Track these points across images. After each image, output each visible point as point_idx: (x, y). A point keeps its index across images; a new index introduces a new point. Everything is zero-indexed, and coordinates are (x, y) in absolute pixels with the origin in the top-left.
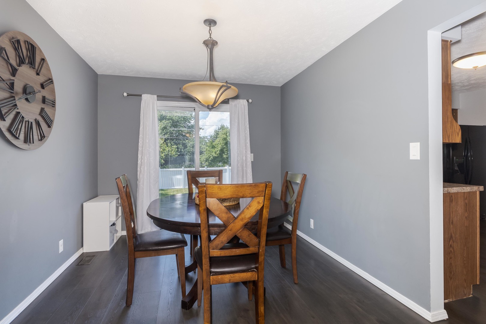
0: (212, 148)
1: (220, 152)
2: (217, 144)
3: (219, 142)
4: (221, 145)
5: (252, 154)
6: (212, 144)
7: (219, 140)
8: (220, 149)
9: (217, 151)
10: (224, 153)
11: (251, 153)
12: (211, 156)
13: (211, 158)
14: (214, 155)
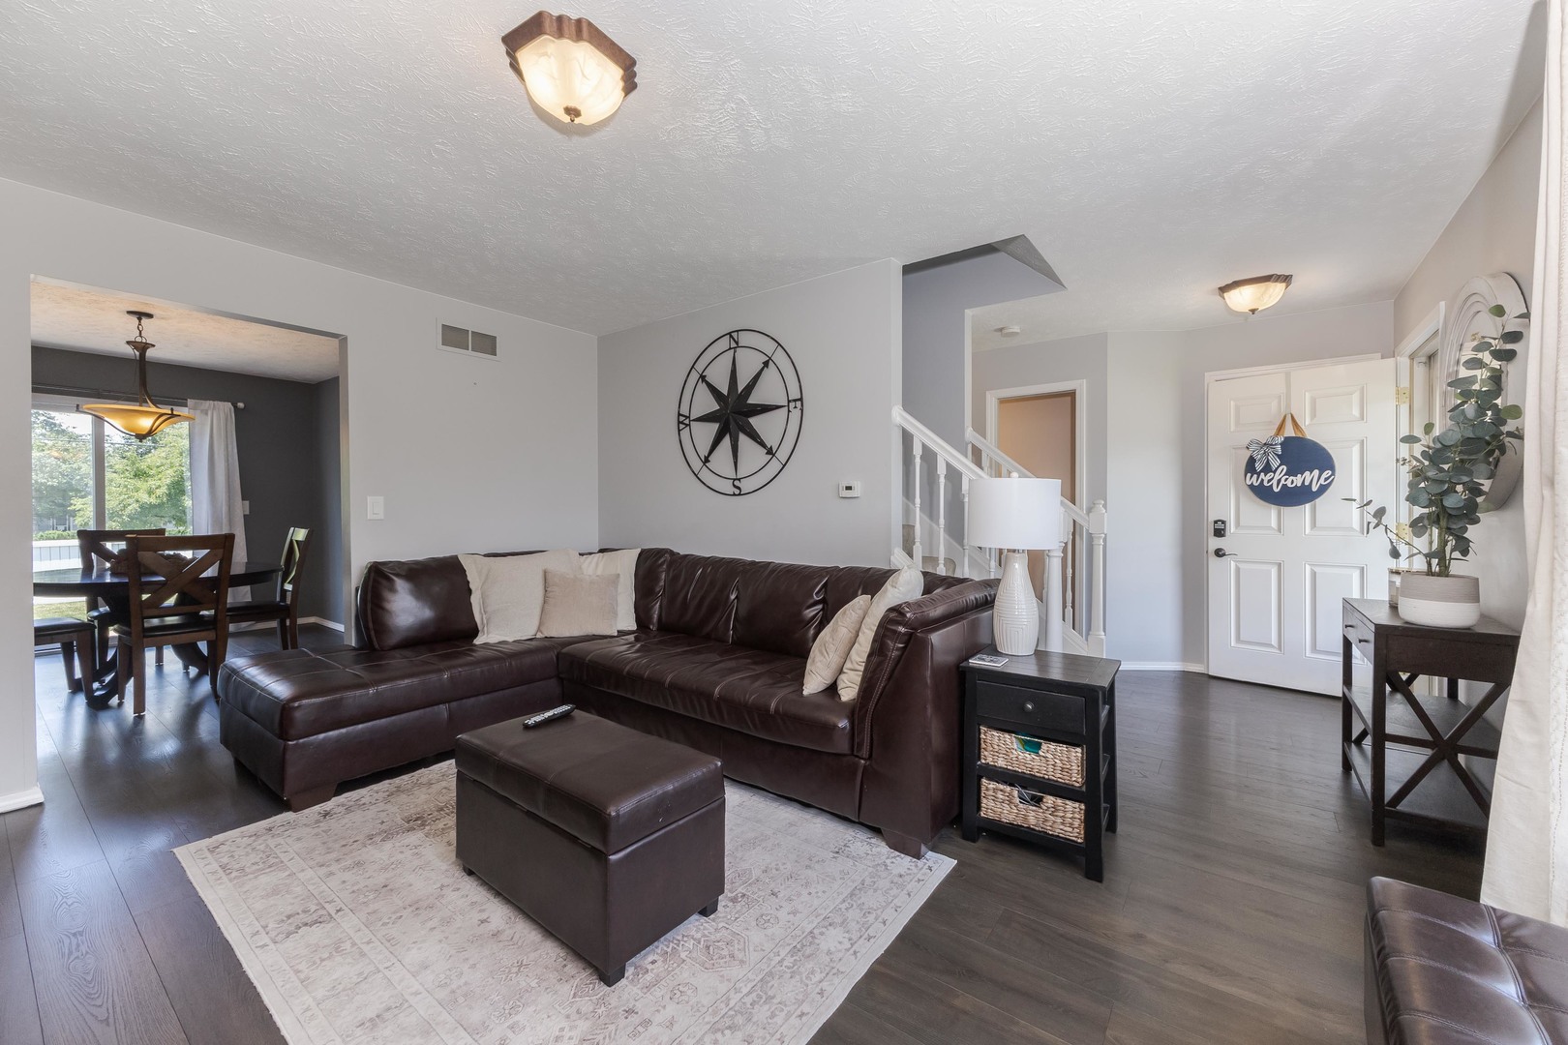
0: (135, 476)
1: (169, 489)
2: (158, 467)
3: (164, 461)
4: (175, 469)
5: (247, 502)
6: (133, 463)
7: (163, 455)
8: (168, 481)
9: (159, 487)
10: (183, 492)
11: (243, 499)
12: (131, 501)
13: (130, 508)
14: (145, 498)
